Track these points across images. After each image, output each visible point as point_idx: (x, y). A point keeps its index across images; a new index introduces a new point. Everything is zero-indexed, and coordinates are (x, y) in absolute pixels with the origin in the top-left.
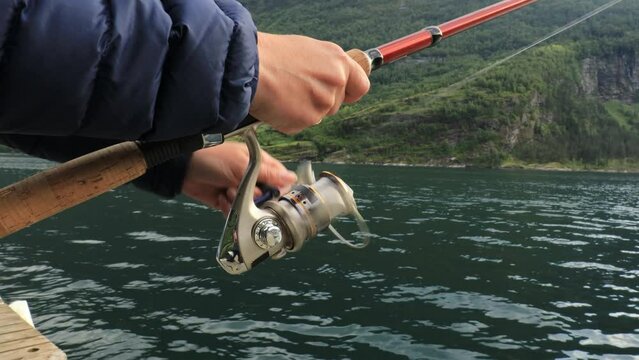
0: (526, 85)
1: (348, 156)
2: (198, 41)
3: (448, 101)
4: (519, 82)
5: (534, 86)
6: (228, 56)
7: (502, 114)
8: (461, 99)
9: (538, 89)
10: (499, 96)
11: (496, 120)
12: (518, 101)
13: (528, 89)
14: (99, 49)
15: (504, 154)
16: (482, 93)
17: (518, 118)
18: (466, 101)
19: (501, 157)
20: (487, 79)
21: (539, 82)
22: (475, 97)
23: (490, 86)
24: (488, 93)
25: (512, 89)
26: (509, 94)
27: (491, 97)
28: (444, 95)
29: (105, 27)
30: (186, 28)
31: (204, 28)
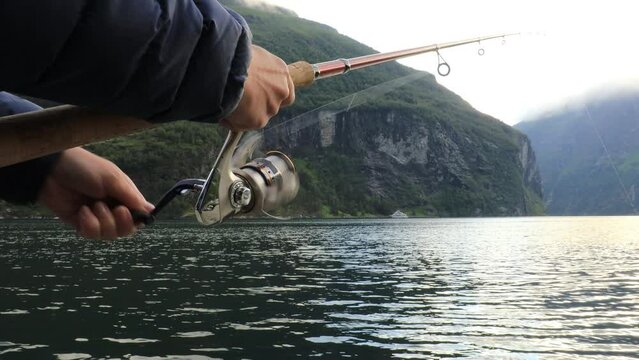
0: (203, 138)
1: (8, 210)
2: (220, 36)
3: (128, 151)
4: (197, 135)
5: (211, 140)
6: (236, 56)
7: (182, 165)
8: (141, 149)
9: (215, 142)
10: (179, 147)
11: (176, 170)
12: (196, 154)
13: (205, 142)
14: (156, 30)
15: (186, 204)
16: (162, 144)
17: (197, 169)
18: (145, 151)
19: (182, 206)
20: (167, 131)
21: (215, 136)
22: (155, 147)
23: (169, 138)
24: (168, 144)
25: (190, 142)
26: (188, 146)
27: (172, 148)
28: (123, 144)
29: (160, 11)
30: (213, 22)
31: (224, 26)
